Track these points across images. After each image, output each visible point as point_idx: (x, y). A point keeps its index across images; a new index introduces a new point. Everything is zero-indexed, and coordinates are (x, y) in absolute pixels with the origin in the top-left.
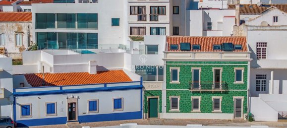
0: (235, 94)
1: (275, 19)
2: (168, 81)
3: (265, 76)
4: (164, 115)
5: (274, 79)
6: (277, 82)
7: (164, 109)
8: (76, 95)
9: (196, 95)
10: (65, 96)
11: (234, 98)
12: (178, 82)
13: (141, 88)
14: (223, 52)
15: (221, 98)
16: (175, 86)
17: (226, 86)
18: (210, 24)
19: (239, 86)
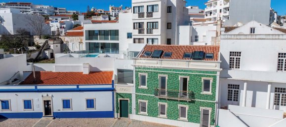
0: (202, 104)
1: (252, 30)
2: (137, 86)
3: (237, 87)
4: (133, 116)
5: (248, 89)
6: (250, 93)
7: (134, 111)
8: (50, 94)
9: (162, 102)
10: (40, 94)
11: (202, 108)
12: (145, 87)
13: (113, 90)
14: (192, 60)
15: (187, 107)
16: (143, 91)
17: (192, 95)
18: (196, 37)
19: (207, 97)
